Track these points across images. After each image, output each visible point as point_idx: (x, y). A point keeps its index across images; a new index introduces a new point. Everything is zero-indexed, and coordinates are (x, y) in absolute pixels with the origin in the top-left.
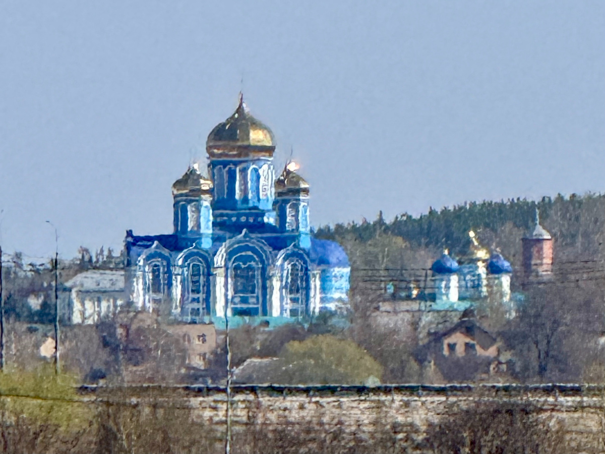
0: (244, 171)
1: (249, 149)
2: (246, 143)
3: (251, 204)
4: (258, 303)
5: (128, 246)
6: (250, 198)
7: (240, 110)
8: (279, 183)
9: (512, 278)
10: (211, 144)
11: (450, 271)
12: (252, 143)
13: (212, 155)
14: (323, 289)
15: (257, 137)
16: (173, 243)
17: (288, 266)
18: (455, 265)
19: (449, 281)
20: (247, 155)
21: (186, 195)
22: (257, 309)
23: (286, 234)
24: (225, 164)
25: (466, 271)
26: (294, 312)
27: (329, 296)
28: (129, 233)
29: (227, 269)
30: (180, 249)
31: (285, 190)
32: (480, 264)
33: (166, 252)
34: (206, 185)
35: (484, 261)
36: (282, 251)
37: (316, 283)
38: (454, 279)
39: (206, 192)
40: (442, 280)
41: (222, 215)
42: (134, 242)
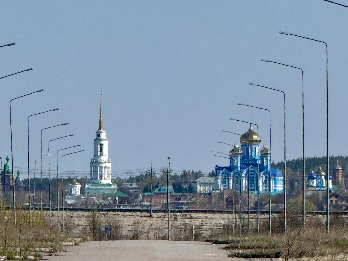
0: (251, 148)
1: (252, 141)
2: (252, 140)
3: (253, 158)
4: (255, 187)
5: (216, 170)
6: (253, 155)
7: (250, 130)
8: (262, 151)
9: (332, 181)
10: (242, 140)
11: (314, 178)
12: (254, 140)
13: (241, 142)
14: (275, 184)
15: (255, 137)
16: (230, 169)
17: (264, 176)
18: (315, 177)
19: (313, 182)
20: (252, 143)
21: (234, 155)
22: (255, 189)
23: (264, 167)
24: (245, 146)
25: (318, 178)
26: (266, 190)
27: (277, 185)
28: (216, 166)
29: (246, 177)
30: (231, 171)
31: (263, 153)
32: (323, 176)
33: (227, 172)
34: (240, 152)
35: (324, 175)
36: (263, 172)
37: (272, 182)
38: (315, 181)
39: (240, 154)
40: (311, 181)
41: (244, 161)
42: (218, 168)
